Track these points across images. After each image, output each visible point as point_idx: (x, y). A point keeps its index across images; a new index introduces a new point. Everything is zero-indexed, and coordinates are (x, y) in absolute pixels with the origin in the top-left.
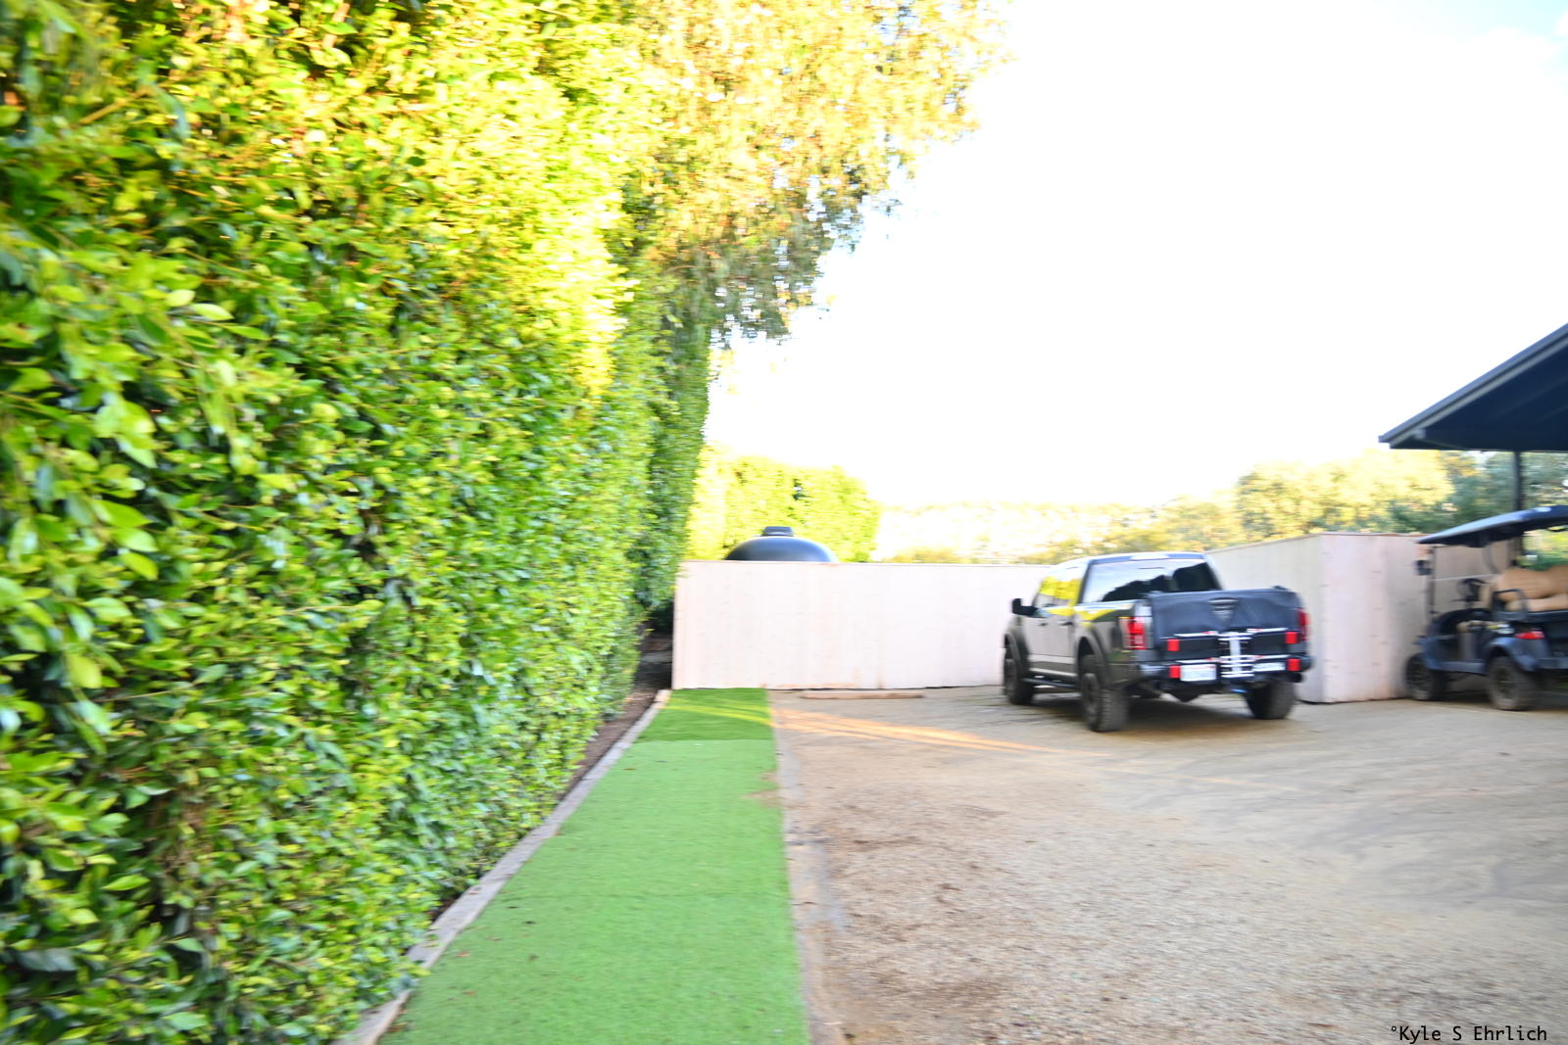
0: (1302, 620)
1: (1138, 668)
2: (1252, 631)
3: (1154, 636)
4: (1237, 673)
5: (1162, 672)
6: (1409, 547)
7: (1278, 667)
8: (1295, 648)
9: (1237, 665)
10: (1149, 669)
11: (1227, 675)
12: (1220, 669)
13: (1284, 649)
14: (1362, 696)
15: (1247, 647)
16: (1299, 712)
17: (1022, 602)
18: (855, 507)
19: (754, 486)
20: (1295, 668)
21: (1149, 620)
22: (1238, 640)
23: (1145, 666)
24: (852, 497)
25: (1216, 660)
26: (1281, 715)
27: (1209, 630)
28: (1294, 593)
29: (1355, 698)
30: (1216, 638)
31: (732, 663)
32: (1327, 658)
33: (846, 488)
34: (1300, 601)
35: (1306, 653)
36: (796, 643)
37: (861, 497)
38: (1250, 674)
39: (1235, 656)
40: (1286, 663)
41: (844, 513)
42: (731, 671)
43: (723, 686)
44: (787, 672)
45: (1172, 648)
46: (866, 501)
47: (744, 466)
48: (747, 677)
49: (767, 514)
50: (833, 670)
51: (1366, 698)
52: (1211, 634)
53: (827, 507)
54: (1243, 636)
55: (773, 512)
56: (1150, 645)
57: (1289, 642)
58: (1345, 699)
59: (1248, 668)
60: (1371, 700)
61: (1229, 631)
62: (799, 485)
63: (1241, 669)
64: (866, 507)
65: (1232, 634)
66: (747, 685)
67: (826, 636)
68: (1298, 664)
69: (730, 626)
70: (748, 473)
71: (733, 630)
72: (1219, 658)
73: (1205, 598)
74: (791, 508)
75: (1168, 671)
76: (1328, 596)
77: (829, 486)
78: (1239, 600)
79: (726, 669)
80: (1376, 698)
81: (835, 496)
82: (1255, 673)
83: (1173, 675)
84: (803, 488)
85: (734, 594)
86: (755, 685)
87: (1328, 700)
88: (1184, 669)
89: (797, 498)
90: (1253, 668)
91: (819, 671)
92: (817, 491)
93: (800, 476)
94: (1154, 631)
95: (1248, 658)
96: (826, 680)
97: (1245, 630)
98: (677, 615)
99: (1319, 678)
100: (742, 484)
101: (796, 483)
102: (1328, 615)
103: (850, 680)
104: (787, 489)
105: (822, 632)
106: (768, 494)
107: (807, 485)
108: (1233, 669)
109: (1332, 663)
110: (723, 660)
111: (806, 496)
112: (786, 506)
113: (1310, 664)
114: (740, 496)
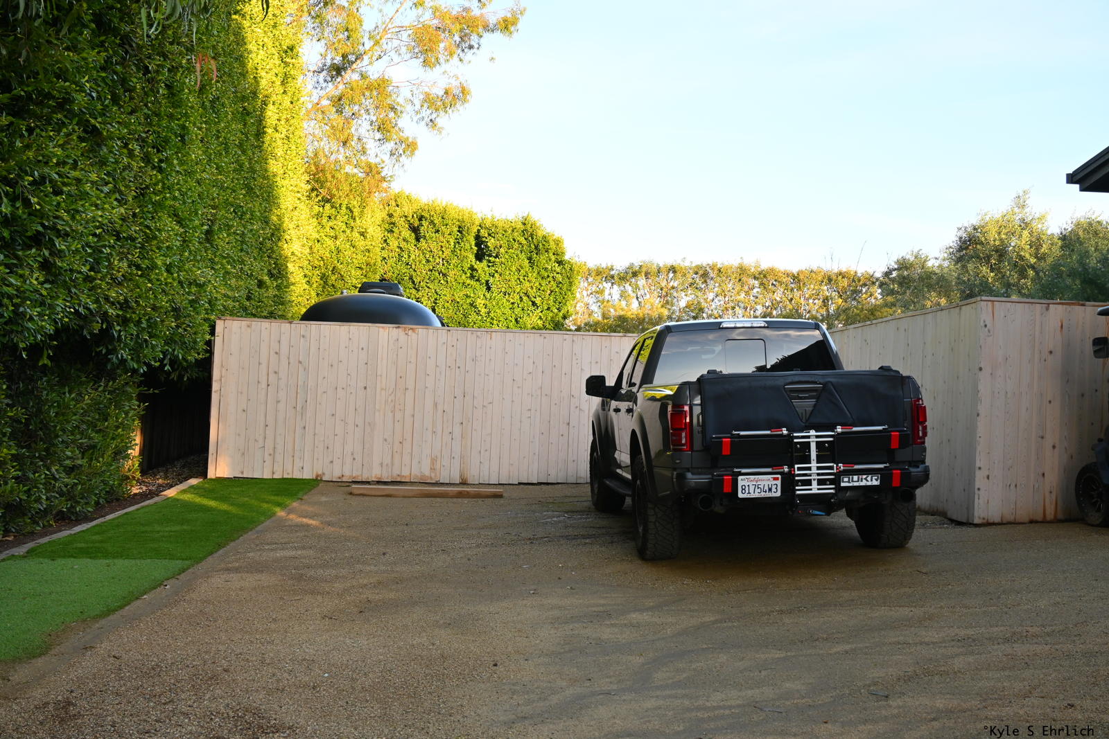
0: (918, 414)
1: (681, 477)
2: (839, 429)
3: (703, 432)
4: (815, 489)
5: (710, 483)
6: (1090, 320)
7: (874, 481)
8: (903, 455)
9: (813, 478)
10: (693, 479)
11: (801, 491)
12: (789, 483)
13: (890, 456)
14: (1023, 515)
15: (826, 453)
16: (923, 536)
17: (602, 379)
18: (546, 269)
19: (432, 243)
20: (896, 482)
21: (697, 410)
22: (817, 442)
23: (689, 475)
24: (543, 258)
25: (786, 469)
26: (898, 543)
27: (780, 427)
28: (909, 377)
29: (1012, 518)
30: (790, 438)
31: (280, 448)
32: (978, 465)
33: (536, 247)
34: (917, 389)
35: (923, 462)
36: (361, 424)
37: (553, 258)
38: (829, 490)
39: (814, 464)
40: (885, 475)
41: (532, 276)
42: (279, 458)
43: (267, 475)
44: (348, 460)
45: (726, 451)
46: (560, 263)
47: (420, 220)
48: (298, 464)
49: (444, 275)
50: (406, 459)
51: (1027, 520)
52: (785, 432)
53: (514, 269)
54: (827, 436)
55: (451, 273)
56: (697, 444)
57: (894, 444)
58: (997, 520)
59: (832, 482)
60: (1031, 522)
61: (808, 428)
62: (482, 242)
63: (820, 482)
64: (558, 270)
65: (813, 433)
66: (297, 475)
67: (398, 415)
68: (906, 476)
69: (278, 402)
70: (425, 228)
71: (281, 406)
72: (791, 466)
73: (780, 382)
74: (472, 269)
75: (719, 482)
76: (984, 386)
77: (516, 245)
78: (825, 384)
79: (273, 455)
80: (1040, 520)
81: (523, 256)
82: (839, 489)
83: (727, 489)
84: (487, 246)
85: (284, 362)
86: (307, 475)
87: (976, 521)
88: (742, 481)
89: (479, 257)
90: (836, 481)
91: (387, 460)
92: (502, 250)
93: (483, 233)
94: (703, 426)
95: (831, 468)
96: (396, 472)
97: (833, 428)
98: (215, 386)
99: (969, 491)
100: (418, 239)
101: (479, 240)
102: (982, 409)
103: (427, 472)
104: (468, 246)
105: (393, 412)
106: (447, 252)
107: (491, 243)
108: (809, 483)
109: (983, 473)
110: (269, 444)
111: (490, 256)
112: (466, 266)
113: (925, 477)
114: (415, 253)
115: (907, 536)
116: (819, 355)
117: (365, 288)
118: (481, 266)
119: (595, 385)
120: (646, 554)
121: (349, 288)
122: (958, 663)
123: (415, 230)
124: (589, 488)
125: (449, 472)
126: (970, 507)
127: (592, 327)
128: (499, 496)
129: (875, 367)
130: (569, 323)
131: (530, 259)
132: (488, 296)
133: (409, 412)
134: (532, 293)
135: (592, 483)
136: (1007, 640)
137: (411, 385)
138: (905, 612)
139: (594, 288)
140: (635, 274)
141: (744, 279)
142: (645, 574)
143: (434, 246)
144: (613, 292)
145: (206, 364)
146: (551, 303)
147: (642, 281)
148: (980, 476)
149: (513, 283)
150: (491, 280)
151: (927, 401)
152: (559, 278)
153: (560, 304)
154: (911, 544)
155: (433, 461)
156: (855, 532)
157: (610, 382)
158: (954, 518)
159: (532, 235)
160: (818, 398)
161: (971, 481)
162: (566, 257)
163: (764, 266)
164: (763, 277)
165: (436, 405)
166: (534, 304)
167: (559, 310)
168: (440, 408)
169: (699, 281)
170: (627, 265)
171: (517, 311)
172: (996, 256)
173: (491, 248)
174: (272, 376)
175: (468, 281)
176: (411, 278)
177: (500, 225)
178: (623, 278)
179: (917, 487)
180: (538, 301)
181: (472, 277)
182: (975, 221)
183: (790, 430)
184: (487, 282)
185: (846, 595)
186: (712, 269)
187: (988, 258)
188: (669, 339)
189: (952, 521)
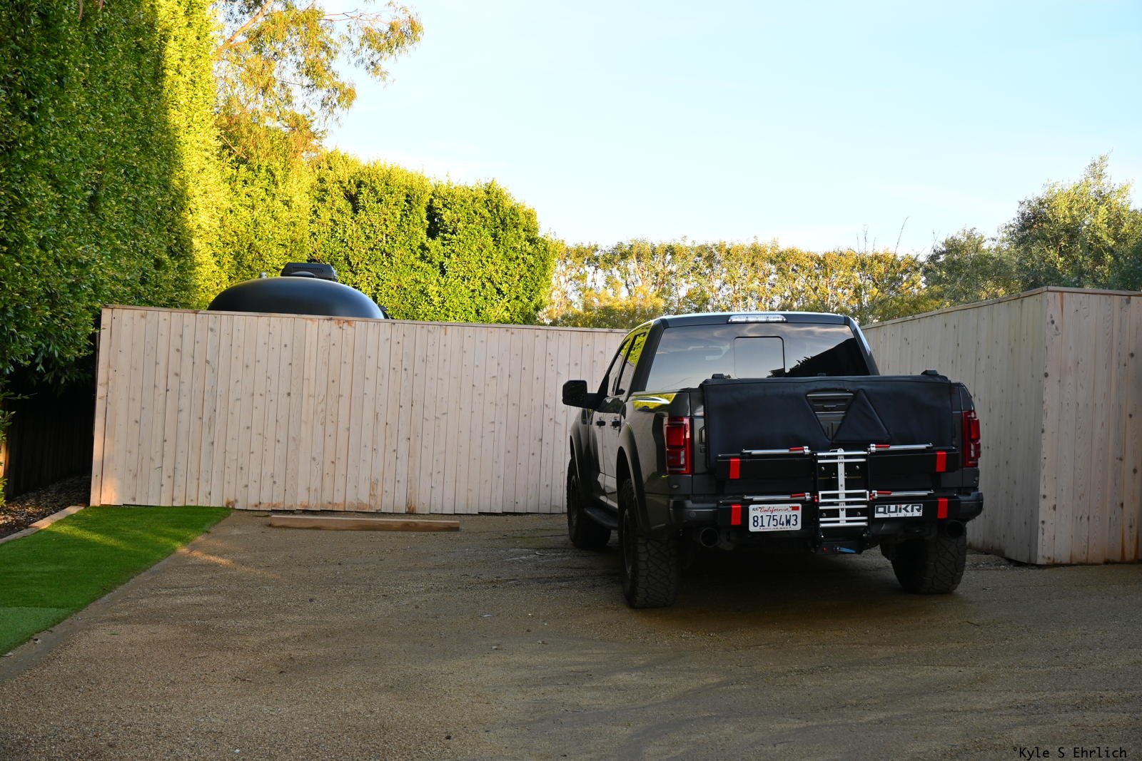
0: (970, 429)
1: (679, 506)
2: (873, 448)
3: (707, 451)
4: (843, 521)
5: (715, 514)
8: (951, 479)
9: (842, 508)
10: (695, 508)
11: (826, 523)
12: (811, 513)
13: (934, 481)
14: (1096, 554)
15: (857, 477)
16: (975, 579)
17: (582, 384)
18: (514, 249)
19: (373, 214)
20: (942, 514)
21: (699, 424)
22: (846, 464)
23: (689, 504)
24: (511, 235)
25: (808, 497)
26: (945, 588)
27: (801, 444)
28: (959, 385)
29: (1083, 558)
30: (812, 458)
31: (181, 467)
32: (1042, 492)
33: (503, 222)
34: (968, 399)
35: (976, 489)
36: (283, 439)
37: (523, 235)
38: (860, 522)
39: (842, 491)
40: (928, 504)
41: (498, 257)
42: (180, 480)
43: (165, 502)
44: (267, 483)
45: (734, 474)
46: (532, 241)
47: (359, 186)
48: (204, 488)
49: (388, 255)
50: (340, 483)
51: (1101, 559)
52: (807, 451)
53: (474, 248)
54: (858, 457)
55: (397, 253)
56: (700, 467)
57: (941, 467)
58: (1066, 559)
59: (863, 512)
60: (1107, 562)
61: (835, 446)
62: (436, 215)
63: (850, 513)
64: (530, 249)
65: (841, 452)
66: (203, 502)
67: (330, 429)
68: (954, 505)
69: (180, 411)
70: (365, 197)
71: (184, 415)
72: (814, 493)
73: (801, 390)
74: (423, 247)
75: (725, 513)
76: (1051, 395)
77: (477, 219)
78: (856, 393)
79: (172, 478)
80: (1117, 560)
81: (486, 232)
82: (872, 521)
83: (736, 521)
84: (441, 220)
85: (187, 361)
86: (216, 502)
87: (1040, 561)
88: (753, 511)
89: (432, 233)
90: (869, 512)
91: (316, 484)
92: (460, 225)
93: (437, 203)
94: (707, 443)
95: (863, 495)
96: (327, 498)
97: (865, 447)
98: (100, 391)
99: (1032, 525)
100: (355, 211)
101: (432, 212)
102: (1048, 423)
103: (365, 498)
104: (417, 220)
105: (323, 424)
106: (392, 227)
107: (447, 215)
108: (835, 513)
109: (1049, 502)
110: (168, 463)
111: (445, 231)
112: (416, 244)
113: (978, 507)
114: (352, 228)
115: (956, 579)
116: (850, 357)
117: (289, 270)
118: (434, 244)
119: (574, 393)
120: (635, 601)
123: (352, 199)
124: (565, 520)
125: (392, 499)
126: (1032, 542)
127: (571, 321)
128: (454, 529)
129: (918, 373)
130: (542, 315)
131: (495, 236)
132: (442, 281)
133: (343, 425)
134: (497, 278)
135: (569, 513)
137: (345, 391)
138: (952, 672)
139: (574, 273)
140: (624, 256)
141: (758, 263)
142: (635, 625)
143: (375, 219)
144: (596, 278)
145: (89, 364)
146: (521, 290)
147: (632, 265)
148: (1044, 506)
149: (475, 266)
150: (447, 262)
151: (981, 414)
152: (531, 259)
153: (532, 292)
154: (960, 589)
155: (373, 485)
156: (892, 575)
157: (593, 388)
158: (1013, 557)
159: (497, 207)
160: (847, 409)
161: (1034, 513)
162: (540, 235)
163: (783, 246)
164: (783, 261)
165: (376, 416)
166: (499, 291)
167: (530, 299)
168: (382, 419)
169: (703, 265)
170: (615, 244)
171: (479, 300)
172: (1065, 236)
173: (447, 222)
174: (172, 379)
175: (418, 263)
176: (347, 258)
177: (458, 193)
178: (609, 261)
179: (968, 520)
180: (504, 288)
181: (423, 258)
182: (1040, 193)
183: (813, 448)
184: (441, 264)
185: (881, 651)
186: (720, 250)
187: (1057, 239)
188: (666, 336)
189: (1010, 561)
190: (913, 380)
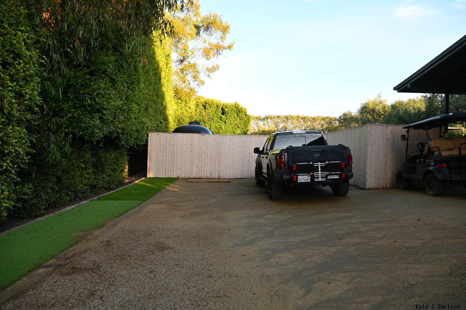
0: (350, 158)
1: (282, 176)
2: (327, 162)
3: (288, 163)
4: (320, 179)
5: (290, 178)
6: (400, 130)
7: (337, 177)
8: (346, 169)
9: (320, 176)
11: (316, 180)
12: (313, 178)
13: (342, 170)
14: (380, 186)
15: (323, 169)
16: (351, 192)
17: (258, 148)
18: (242, 117)
19: (209, 110)
20: (344, 177)
21: (286, 157)
22: (321, 166)
23: (284, 176)
24: (241, 114)
25: (312, 174)
26: (344, 195)
27: (310, 162)
28: (347, 147)
29: (377, 187)
30: (313, 165)
31: (167, 169)
32: (367, 172)
33: (239, 111)
34: (350, 151)
35: (351, 171)
36: (190, 162)
37: (244, 114)
38: (324, 180)
39: (320, 172)
40: (340, 175)
41: (238, 119)
42: (167, 171)
43: (164, 177)
44: (186, 172)
45: (294, 169)
46: (246, 115)
47: (206, 103)
48: (172, 173)
49: (213, 119)
50: (203, 172)
51: (381, 188)
52: (311, 163)
53: (233, 117)
54: (323, 164)
55: (215, 119)
56: (286, 167)
57: (343, 167)
58: (373, 188)
59: (325, 177)
60: (383, 188)
61: (318, 162)
62: (224, 110)
63: (322, 177)
64: (245, 117)
65: (319, 163)
66: (172, 176)
67: (200, 159)
68: (346, 175)
69: (166, 156)
70: (207, 106)
71: (167, 157)
72: (313, 173)
73: (310, 149)
74: (221, 117)
75: (293, 178)
76: (369, 148)
77: (233, 110)
78: (323, 149)
79: (165, 171)
80: (385, 187)
81: (235, 114)
82: (327, 179)
83: (295, 180)
84: (225, 111)
85: (168, 144)
86: (175, 176)
87: (367, 188)
88: (299, 177)
89: (223, 114)
90: (326, 177)
91: (197, 172)
92: (229, 112)
93: (224, 107)
94: (288, 162)
95: (325, 173)
96: (200, 175)
97: (325, 162)
98: (149, 152)
99: (365, 180)
100: (205, 109)
102: (369, 156)
103: (209, 175)
104: (219, 111)
105: (199, 158)
106: (214, 113)
107: (226, 110)
108: (318, 178)
109: (369, 174)
110: (164, 168)
111: (226, 113)
112: (219, 117)
113: (352, 176)
114: (204, 113)
115: (347, 193)
116: (321, 141)
117: (190, 123)
118: (223, 117)
119: (256, 150)
120: (272, 198)
121: (186, 123)
122: (362, 229)
123: (204, 106)
124: (255, 180)
125: (215, 175)
126: (365, 184)
127: (255, 134)
128: (229, 182)
129: (337, 144)
130: (248, 132)
131: (237, 114)
132: (225, 125)
133: (203, 159)
134: (238, 124)
135: (256, 178)
136: (376, 223)
137: (204, 151)
138: (346, 214)
139: (256, 122)
140: (267, 118)
141: (299, 119)
143: (210, 111)
144: (261, 124)
145: (146, 145)
146: (243, 127)
147: (269, 120)
149: (233, 121)
150: (226, 120)
151: (352, 154)
152: (246, 119)
153: (246, 127)
154: (348, 195)
155: (210, 172)
156: (332, 192)
157: (261, 149)
158: (360, 187)
159: (238, 108)
160: (321, 153)
161: (365, 177)
162: (248, 114)
163: (304, 116)
164: (304, 119)
165: (211, 156)
166: (238, 127)
167: (246, 129)
169: (286, 120)
170: (265, 116)
171: (234, 129)
172: (372, 112)
173: (226, 111)
174: (165, 149)
175: (220, 121)
176: (203, 120)
177: (229, 105)
178: (264, 119)
179: (350, 179)
180: (240, 126)
181: (221, 120)
182: (366, 102)
183: (313, 163)
184: (225, 121)
185: (329, 210)
186: (290, 117)
187: (370, 112)
188: (278, 137)
189: (360, 188)
190: (337, 146)
